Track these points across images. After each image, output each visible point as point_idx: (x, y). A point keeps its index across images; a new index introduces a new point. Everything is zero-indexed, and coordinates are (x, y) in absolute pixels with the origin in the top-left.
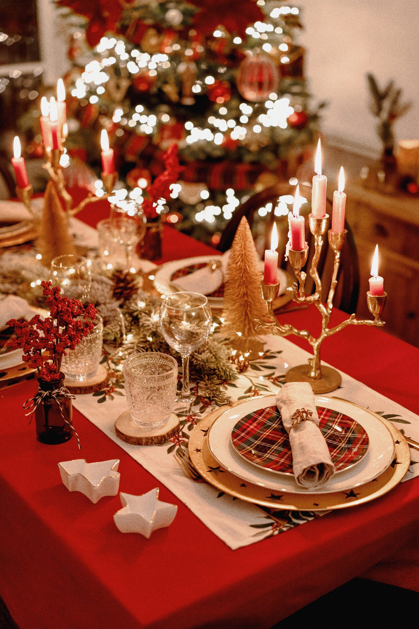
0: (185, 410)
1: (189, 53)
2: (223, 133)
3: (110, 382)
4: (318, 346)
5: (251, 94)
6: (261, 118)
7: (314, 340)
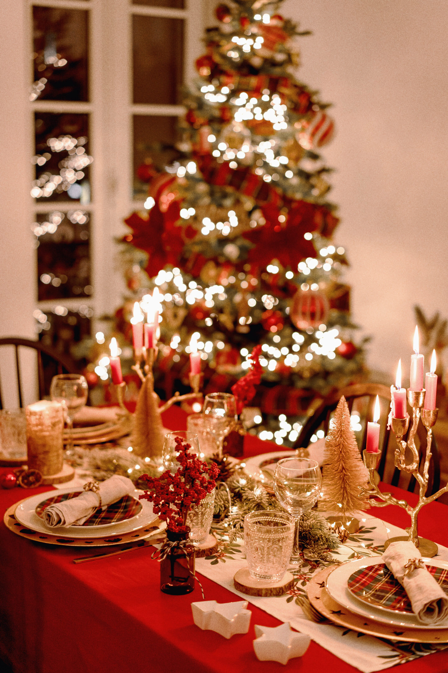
0: (295, 570)
1: (244, 285)
2: (277, 360)
3: (219, 549)
4: (415, 514)
5: (302, 324)
6: (313, 347)
7: (412, 509)
